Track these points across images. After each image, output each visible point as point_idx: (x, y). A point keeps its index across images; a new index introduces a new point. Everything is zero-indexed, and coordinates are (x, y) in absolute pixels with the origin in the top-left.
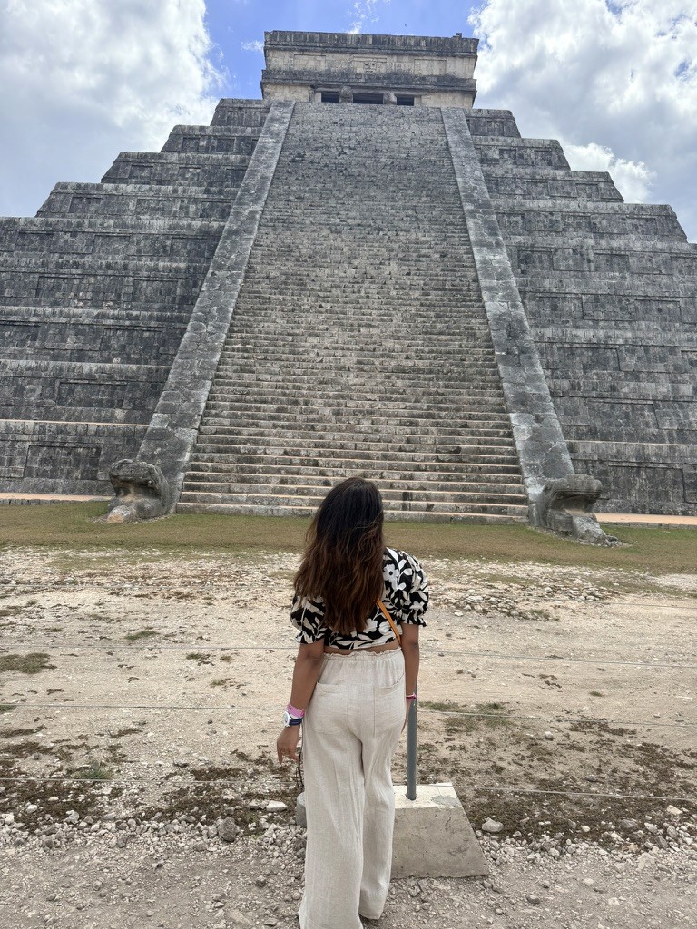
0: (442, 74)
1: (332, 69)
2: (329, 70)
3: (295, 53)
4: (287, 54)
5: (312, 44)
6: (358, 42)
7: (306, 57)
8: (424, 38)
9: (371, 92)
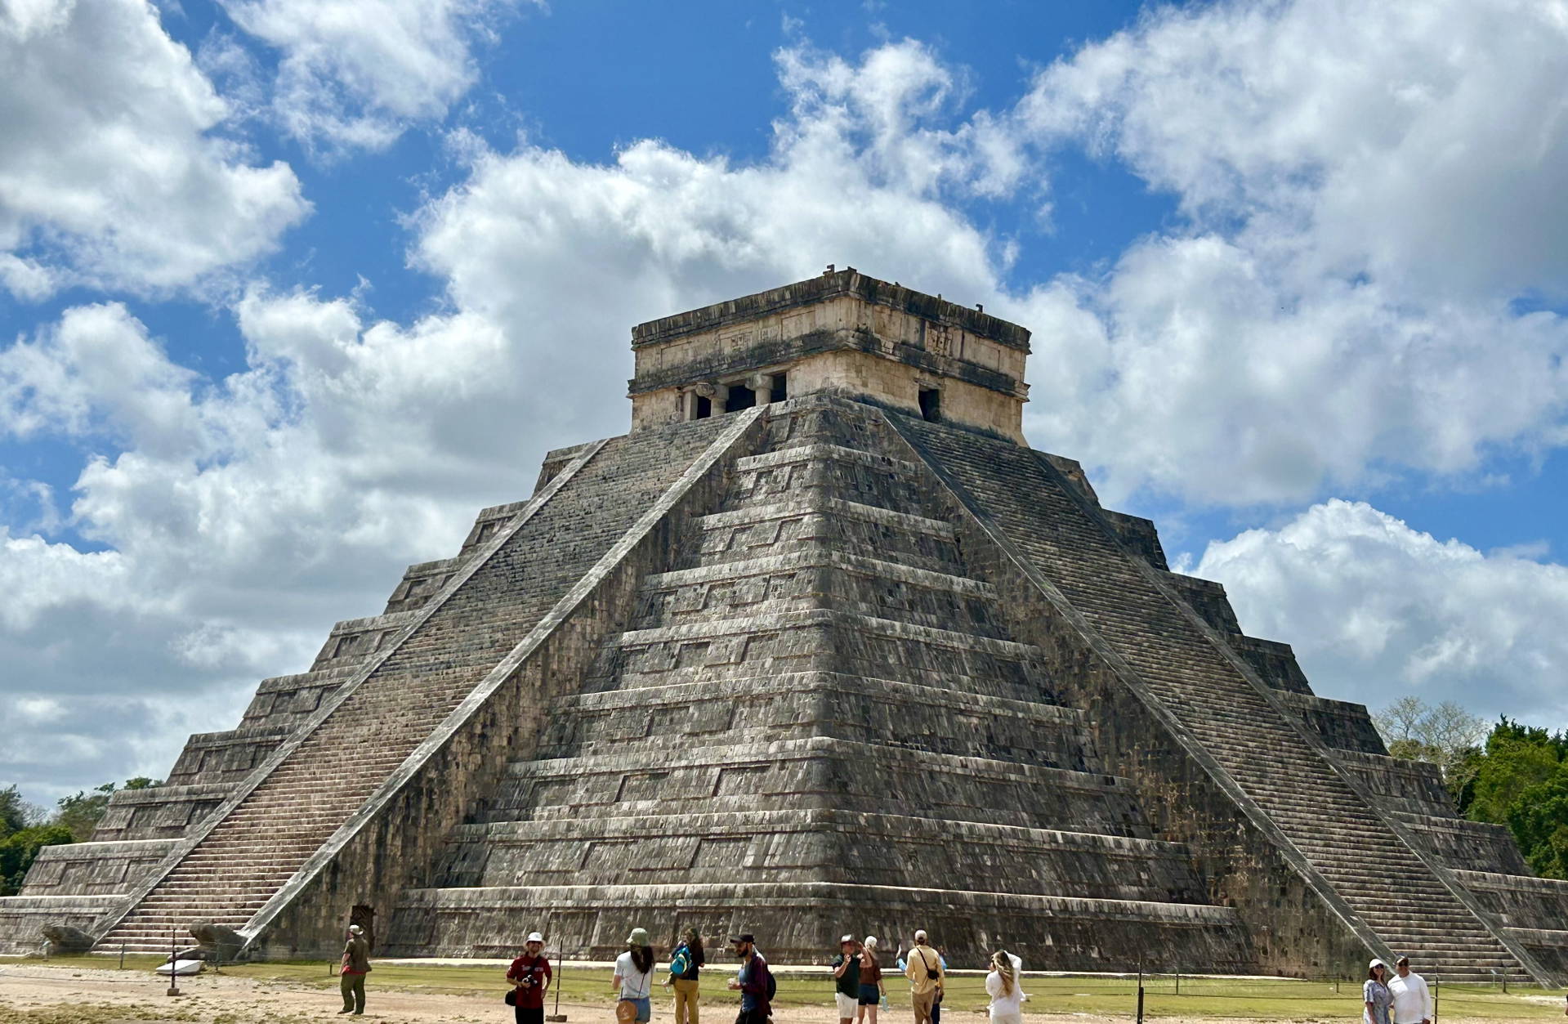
0: (812, 330)
1: (699, 358)
2: (694, 361)
3: (663, 346)
4: (654, 351)
5: (677, 331)
6: (722, 315)
7: (673, 349)
8: (788, 288)
9: (738, 378)
